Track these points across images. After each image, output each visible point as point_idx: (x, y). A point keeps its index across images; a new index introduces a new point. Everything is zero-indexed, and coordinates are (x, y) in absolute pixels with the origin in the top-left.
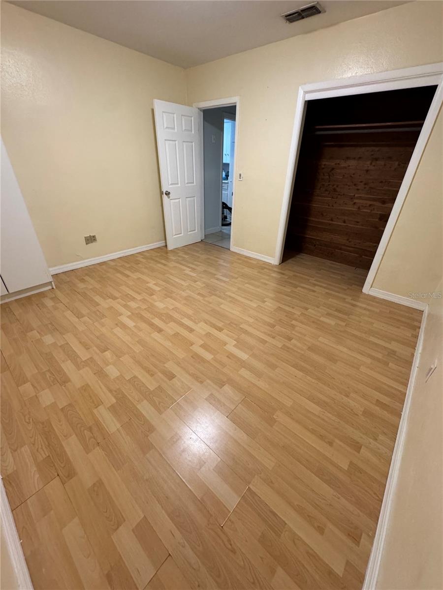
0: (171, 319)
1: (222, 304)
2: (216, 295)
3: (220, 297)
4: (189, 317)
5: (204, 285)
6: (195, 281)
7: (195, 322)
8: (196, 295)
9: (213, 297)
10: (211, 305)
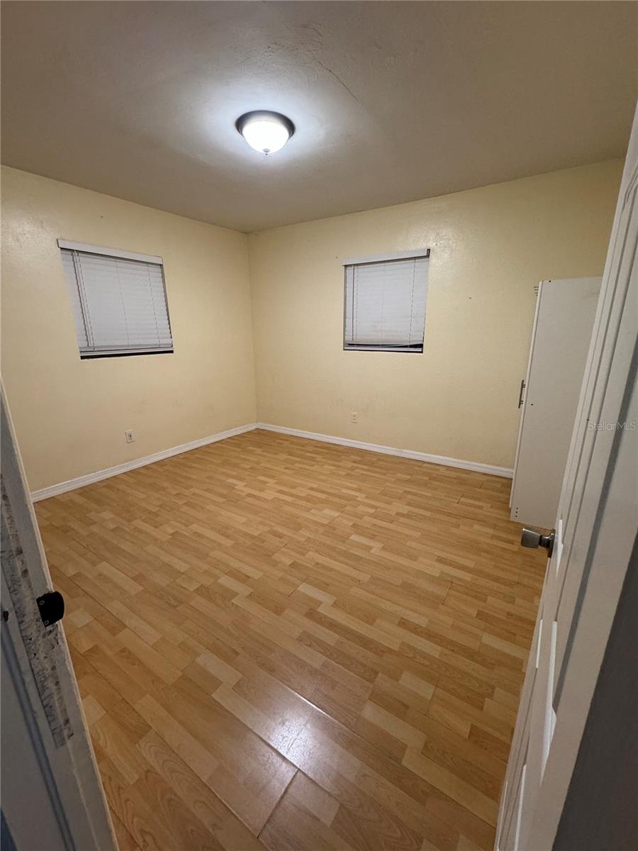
0: (307, 499)
1: (243, 523)
2: (253, 537)
3: (246, 534)
4: (286, 503)
5: (274, 557)
6: (294, 565)
7: (278, 499)
8: (285, 533)
9: (256, 533)
10: (260, 519)
